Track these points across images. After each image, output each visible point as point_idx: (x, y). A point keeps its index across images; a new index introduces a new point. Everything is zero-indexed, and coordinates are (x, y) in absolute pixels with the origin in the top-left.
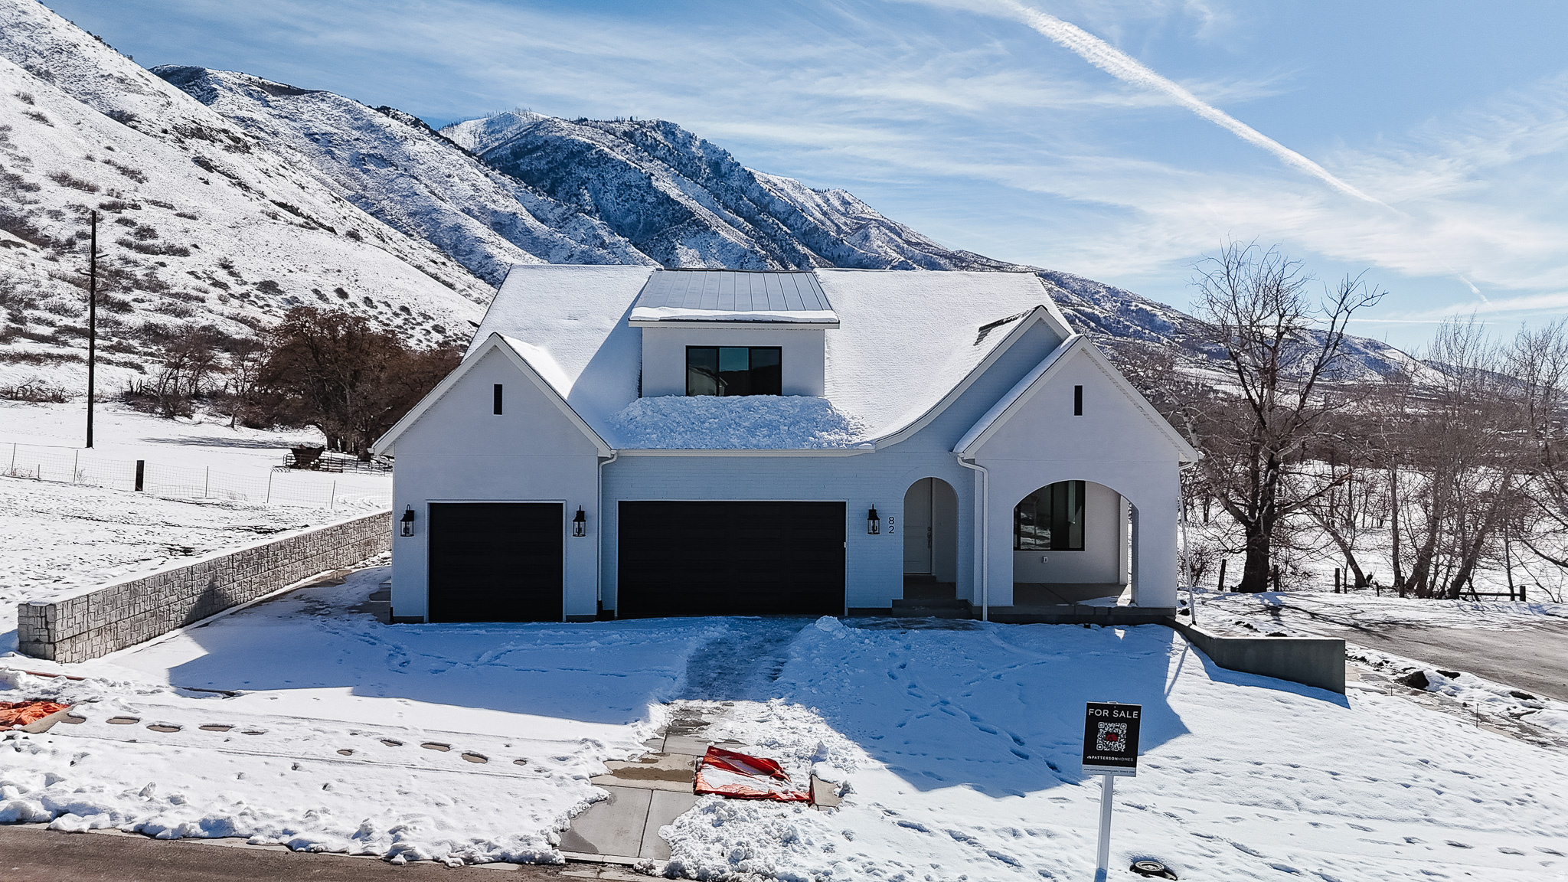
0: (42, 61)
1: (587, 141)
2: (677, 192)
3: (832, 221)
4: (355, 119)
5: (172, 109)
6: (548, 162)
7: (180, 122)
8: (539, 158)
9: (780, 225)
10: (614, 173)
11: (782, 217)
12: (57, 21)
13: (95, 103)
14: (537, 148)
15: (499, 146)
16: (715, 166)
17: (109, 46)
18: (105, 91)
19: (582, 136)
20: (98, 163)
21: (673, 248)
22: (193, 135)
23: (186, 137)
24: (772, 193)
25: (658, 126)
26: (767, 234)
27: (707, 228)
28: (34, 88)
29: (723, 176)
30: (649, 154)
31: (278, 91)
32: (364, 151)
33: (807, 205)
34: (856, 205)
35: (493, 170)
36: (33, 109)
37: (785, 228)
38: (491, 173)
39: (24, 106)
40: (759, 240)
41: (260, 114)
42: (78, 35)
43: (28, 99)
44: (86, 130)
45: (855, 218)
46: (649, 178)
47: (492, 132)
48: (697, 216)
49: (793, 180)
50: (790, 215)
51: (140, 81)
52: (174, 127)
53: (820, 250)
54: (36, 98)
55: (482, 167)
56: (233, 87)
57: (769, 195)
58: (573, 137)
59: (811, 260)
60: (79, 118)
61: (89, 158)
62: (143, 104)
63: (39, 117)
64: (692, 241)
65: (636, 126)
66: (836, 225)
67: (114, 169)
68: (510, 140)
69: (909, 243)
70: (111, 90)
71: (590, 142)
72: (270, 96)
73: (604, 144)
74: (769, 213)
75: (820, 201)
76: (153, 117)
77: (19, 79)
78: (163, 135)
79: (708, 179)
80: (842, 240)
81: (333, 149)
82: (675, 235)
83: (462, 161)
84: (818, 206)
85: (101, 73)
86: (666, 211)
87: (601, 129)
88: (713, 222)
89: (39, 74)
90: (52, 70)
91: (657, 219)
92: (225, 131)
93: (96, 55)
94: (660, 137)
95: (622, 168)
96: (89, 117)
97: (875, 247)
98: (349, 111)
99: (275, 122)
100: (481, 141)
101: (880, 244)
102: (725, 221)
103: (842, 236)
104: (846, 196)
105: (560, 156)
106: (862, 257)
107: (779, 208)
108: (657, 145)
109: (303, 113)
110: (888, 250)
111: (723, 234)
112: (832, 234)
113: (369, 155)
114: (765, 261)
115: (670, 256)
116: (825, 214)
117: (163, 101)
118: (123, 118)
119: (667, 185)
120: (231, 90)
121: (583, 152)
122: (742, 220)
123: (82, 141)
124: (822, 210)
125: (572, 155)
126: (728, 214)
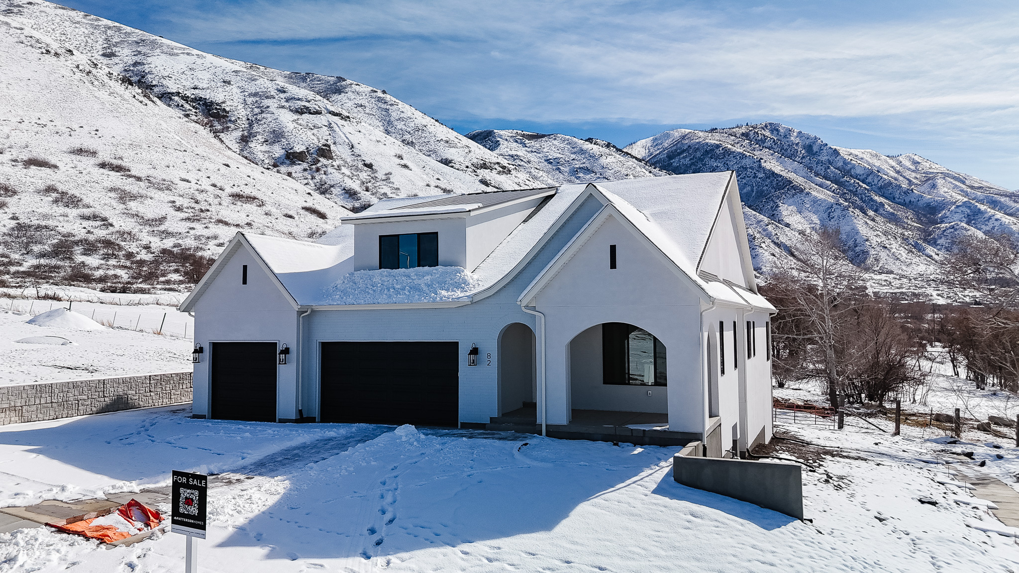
0: (410, 136)
1: (717, 142)
2: (779, 168)
3: (904, 177)
4: (573, 148)
5: (472, 154)
6: (691, 159)
7: (475, 161)
8: (684, 158)
9: (861, 183)
10: (735, 161)
11: (862, 178)
12: (418, 114)
13: (433, 156)
14: (684, 151)
15: (659, 153)
16: (809, 148)
17: (442, 124)
18: (439, 148)
19: (713, 140)
20: (432, 187)
21: (778, 206)
22: (481, 167)
23: (478, 168)
24: (853, 162)
25: (766, 126)
26: (850, 191)
27: (802, 191)
28: (404, 151)
29: (814, 154)
30: (760, 146)
31: (531, 137)
32: (577, 166)
33: (883, 167)
34: (924, 164)
35: (655, 168)
36: (403, 162)
37: (864, 186)
38: (653, 170)
39: (398, 161)
40: (843, 195)
41: (521, 152)
42: (428, 120)
43: (400, 157)
44: (427, 170)
45: (924, 173)
46: (760, 161)
47: (656, 145)
48: (795, 183)
49: (871, 151)
50: (868, 175)
51: (456, 140)
52: (472, 164)
53: (894, 199)
54: (404, 156)
55: (648, 167)
56: (508, 138)
57: (851, 164)
58: (707, 141)
59: (886, 206)
60: (424, 164)
61: (428, 185)
62: (457, 153)
63: (405, 166)
64: (791, 200)
65: (751, 129)
66: (908, 179)
67: (439, 190)
68: (666, 148)
69: (972, 187)
70: (442, 147)
71: (718, 143)
72: (527, 141)
73: (728, 143)
74: (851, 176)
75: (894, 164)
76: (462, 160)
77: (396, 147)
78: (466, 169)
79: (803, 157)
80: (912, 190)
81: (560, 167)
82: (778, 197)
83: (635, 165)
84: (892, 167)
85: (437, 139)
86: (771, 182)
87: (726, 133)
88: (807, 186)
89: (408, 143)
90: (414, 141)
91: (765, 188)
92: (498, 163)
93: (435, 130)
94: (767, 133)
95: (740, 157)
96: (429, 163)
97: (942, 193)
98: (570, 144)
99: (529, 155)
100: (649, 152)
101: (946, 190)
102: (816, 185)
103: (913, 187)
104: (916, 158)
105: (698, 154)
106: (930, 201)
107: (859, 171)
108: (766, 139)
109: (544, 148)
110: (954, 194)
111: (814, 193)
112: (903, 186)
113: (580, 168)
114: (847, 209)
115: (775, 212)
116: (898, 172)
117: (467, 150)
118: (447, 162)
119: (773, 164)
120: (507, 140)
121: (714, 150)
122: (829, 183)
123: (425, 176)
124: (895, 170)
125: (707, 152)
126: (819, 180)
